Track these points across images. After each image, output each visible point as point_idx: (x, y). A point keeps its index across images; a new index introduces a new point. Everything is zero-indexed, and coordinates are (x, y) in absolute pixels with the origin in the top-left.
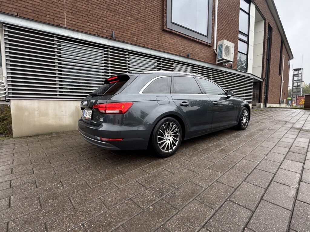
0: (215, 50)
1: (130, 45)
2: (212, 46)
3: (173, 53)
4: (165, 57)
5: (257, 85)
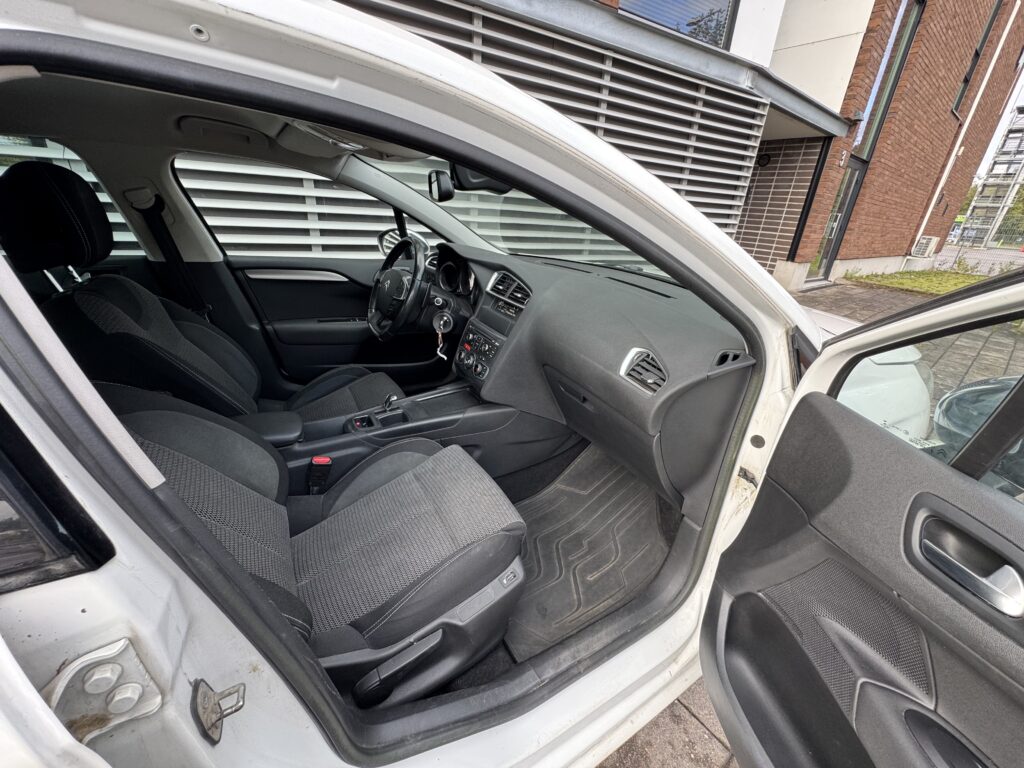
5: (803, 161)
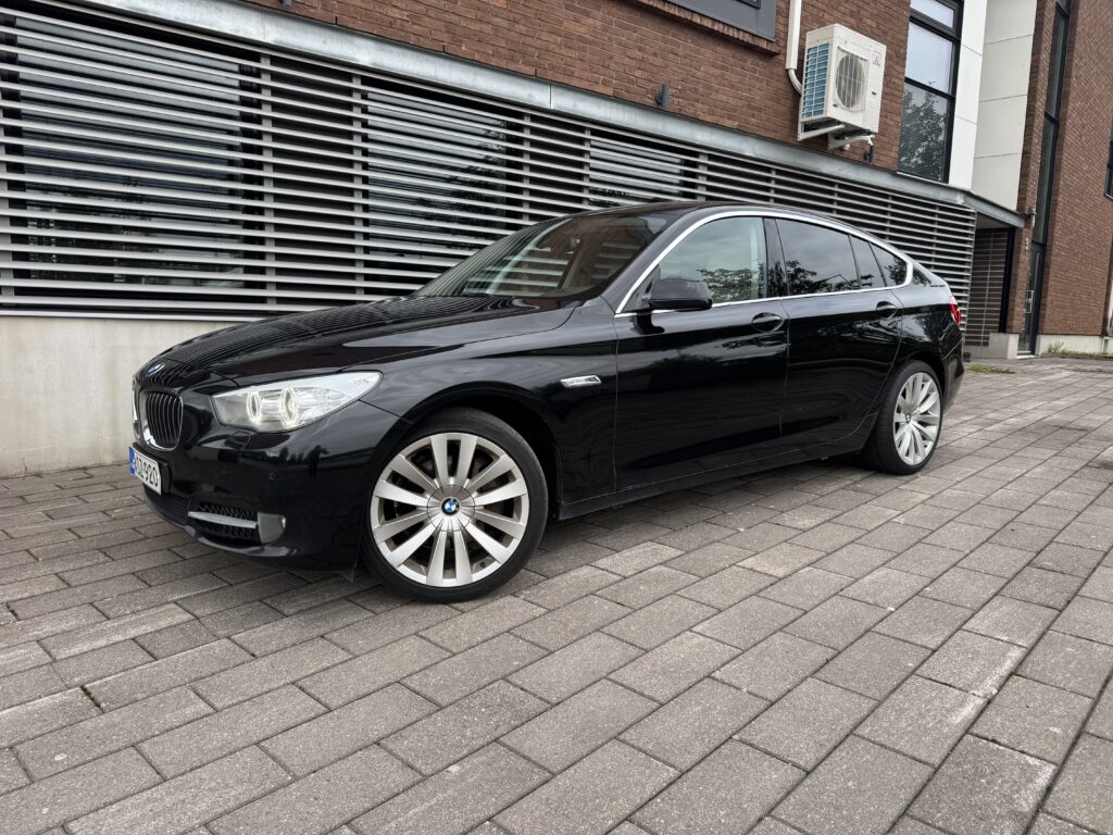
0: (792, 74)
1: (370, 44)
2: (776, 54)
3: (584, 85)
4: (547, 106)
5: (994, 247)
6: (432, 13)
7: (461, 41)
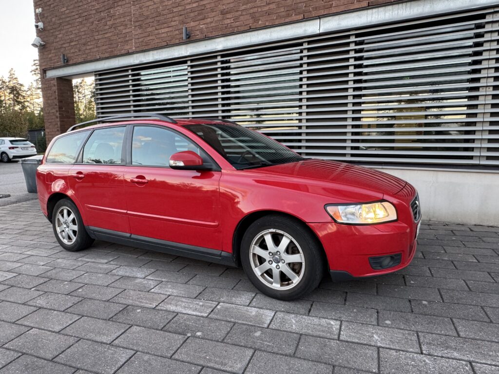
1: (222, 39)
4: (318, 32)
6: (244, 13)
7: (259, 20)
